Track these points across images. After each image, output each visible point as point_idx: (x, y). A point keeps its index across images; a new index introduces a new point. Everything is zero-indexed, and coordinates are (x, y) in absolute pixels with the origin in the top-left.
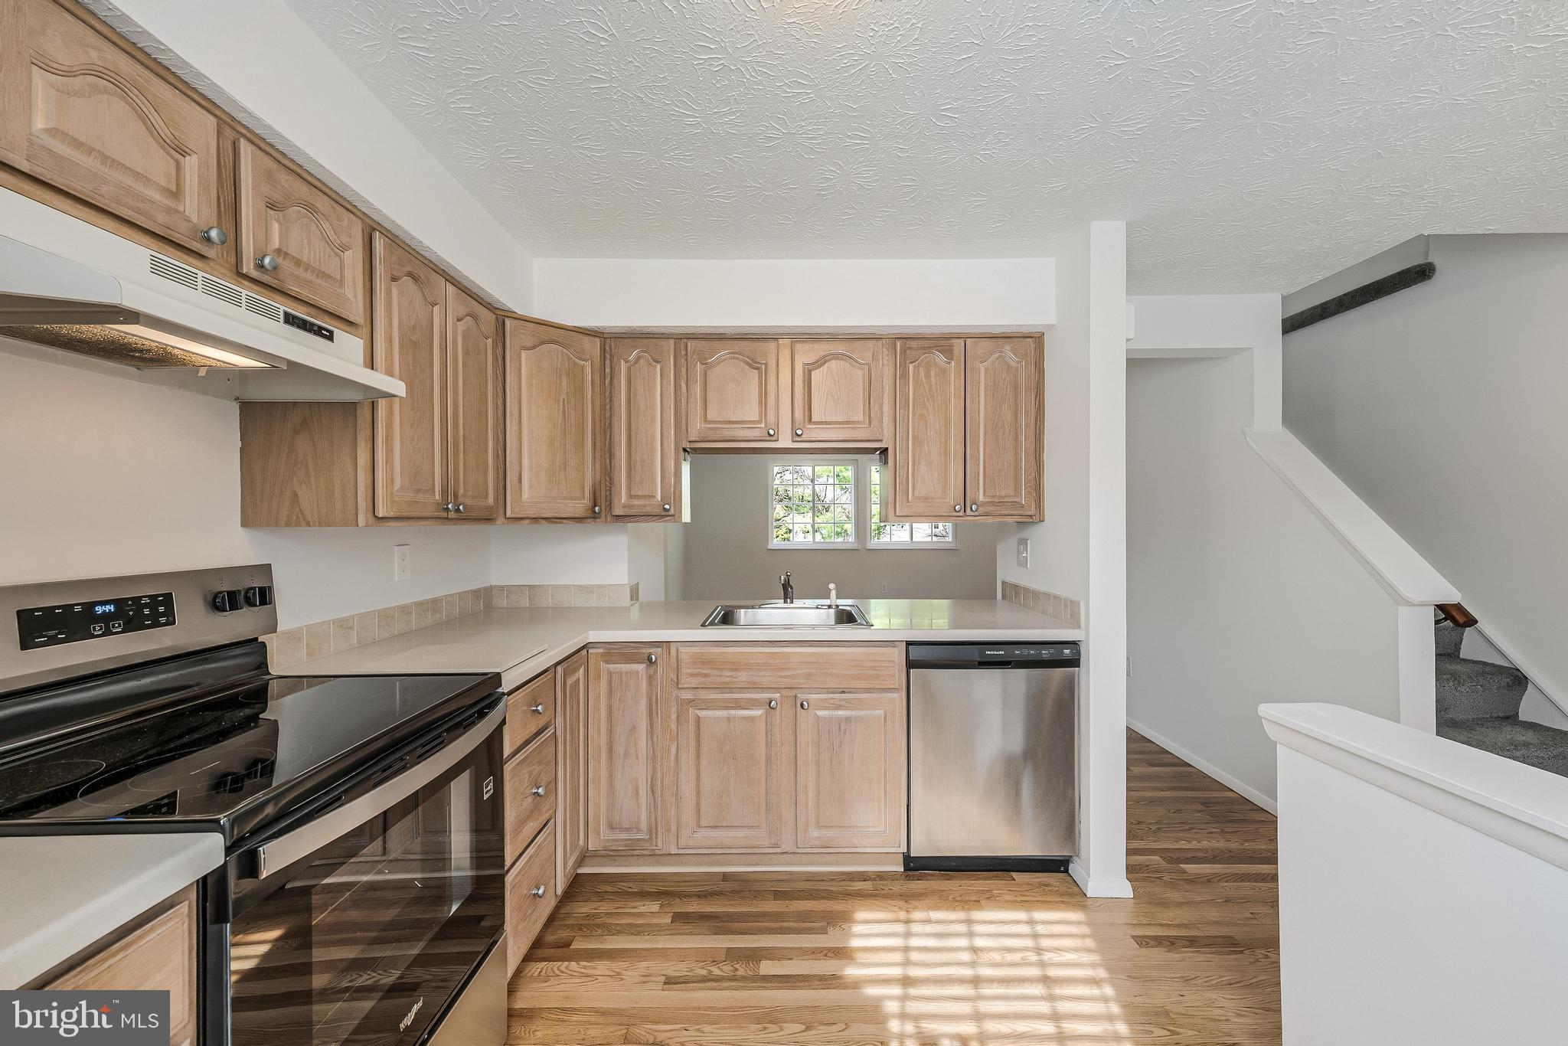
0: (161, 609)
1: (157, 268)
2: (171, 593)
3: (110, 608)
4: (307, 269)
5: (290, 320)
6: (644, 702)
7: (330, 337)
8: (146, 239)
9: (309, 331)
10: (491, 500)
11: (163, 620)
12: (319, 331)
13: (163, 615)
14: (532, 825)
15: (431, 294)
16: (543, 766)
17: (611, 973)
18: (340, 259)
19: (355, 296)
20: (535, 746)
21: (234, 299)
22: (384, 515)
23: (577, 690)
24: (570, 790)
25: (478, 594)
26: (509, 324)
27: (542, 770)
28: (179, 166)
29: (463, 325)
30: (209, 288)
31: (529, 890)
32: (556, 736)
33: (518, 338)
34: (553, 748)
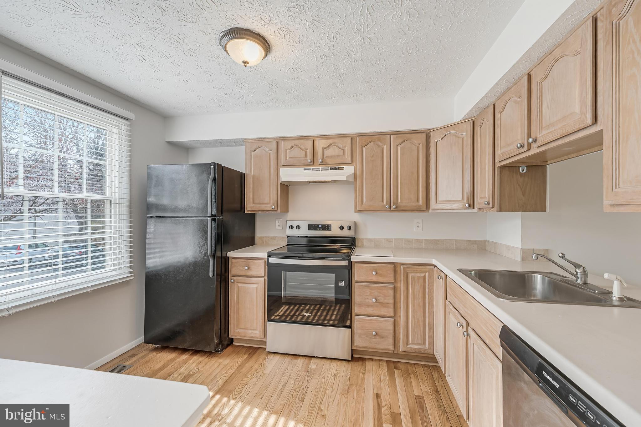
0: (329, 228)
1: (305, 170)
2: (331, 224)
3: (321, 226)
4: (334, 157)
5: (331, 169)
7: (343, 169)
8: (302, 166)
10: (421, 203)
12: (338, 169)
14: (372, 309)
15: (381, 143)
16: (382, 295)
17: (381, 380)
18: (344, 150)
19: (348, 157)
20: (376, 285)
21: (318, 169)
22: (359, 209)
23: (421, 281)
24: (412, 317)
25: (473, 242)
26: (432, 134)
27: (381, 296)
28: (306, 152)
29: (402, 145)
30: (314, 170)
31: (371, 330)
32: (395, 289)
33: (435, 138)
34: (391, 293)
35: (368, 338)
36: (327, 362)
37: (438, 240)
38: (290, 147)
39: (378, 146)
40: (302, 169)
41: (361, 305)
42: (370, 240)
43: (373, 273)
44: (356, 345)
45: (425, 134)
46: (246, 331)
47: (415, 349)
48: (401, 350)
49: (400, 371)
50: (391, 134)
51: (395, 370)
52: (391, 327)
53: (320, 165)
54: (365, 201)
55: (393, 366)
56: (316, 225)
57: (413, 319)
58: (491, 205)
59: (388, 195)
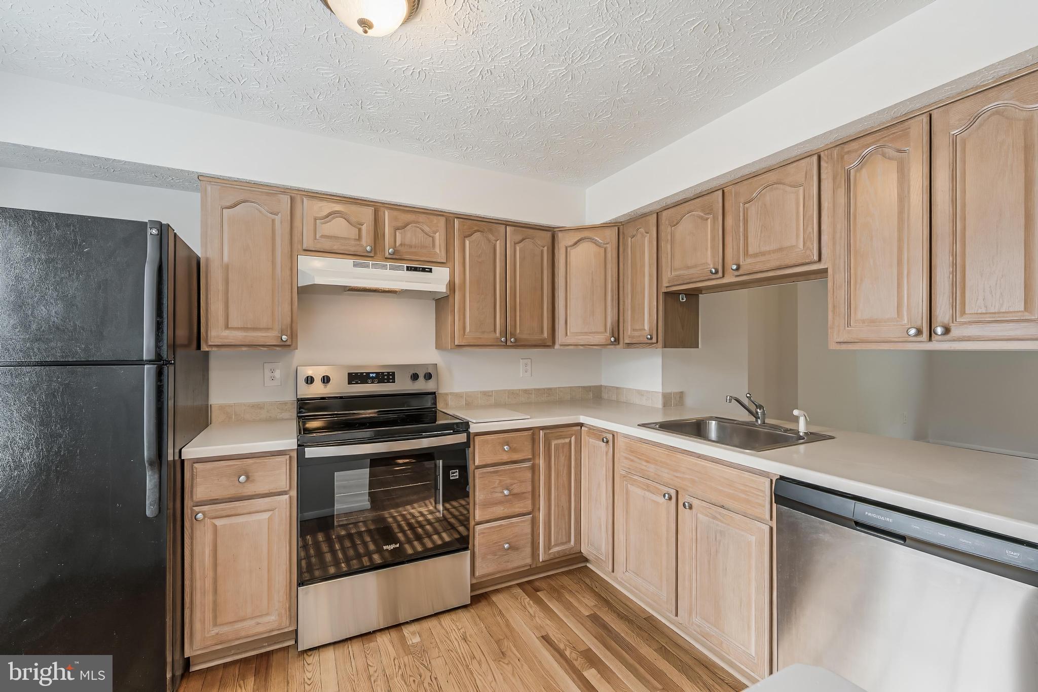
0: (391, 377)
1: (355, 265)
2: (394, 372)
3: (374, 375)
4: (415, 247)
5: (409, 269)
6: (604, 469)
7: (430, 271)
8: (350, 257)
9: (419, 271)
10: (545, 335)
11: (391, 381)
12: (424, 270)
13: (391, 379)
14: (502, 508)
15: (493, 236)
16: (516, 481)
17: (533, 615)
18: (433, 237)
19: (440, 251)
20: (508, 468)
21: (384, 267)
22: (459, 344)
23: (566, 449)
24: (555, 506)
25: (587, 389)
26: (560, 235)
27: (515, 484)
28: (360, 230)
29: (521, 245)
30: (374, 266)
31: (500, 542)
32: (534, 469)
33: (564, 241)
34: (529, 475)
35: (496, 557)
36: (432, 623)
37: (550, 389)
38: (325, 213)
39: (489, 241)
40: (349, 262)
41: (487, 504)
42: (458, 396)
43: (505, 447)
44: (477, 575)
45: (550, 233)
46: (238, 626)
47: (558, 552)
48: (541, 561)
49: (545, 592)
50: (507, 223)
51: (537, 593)
52: (528, 530)
53: (386, 258)
54: (468, 331)
55: (530, 588)
56: (365, 374)
57: (557, 508)
58: (654, 340)
59: (503, 321)
